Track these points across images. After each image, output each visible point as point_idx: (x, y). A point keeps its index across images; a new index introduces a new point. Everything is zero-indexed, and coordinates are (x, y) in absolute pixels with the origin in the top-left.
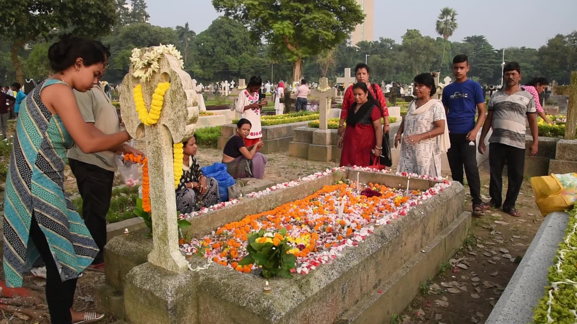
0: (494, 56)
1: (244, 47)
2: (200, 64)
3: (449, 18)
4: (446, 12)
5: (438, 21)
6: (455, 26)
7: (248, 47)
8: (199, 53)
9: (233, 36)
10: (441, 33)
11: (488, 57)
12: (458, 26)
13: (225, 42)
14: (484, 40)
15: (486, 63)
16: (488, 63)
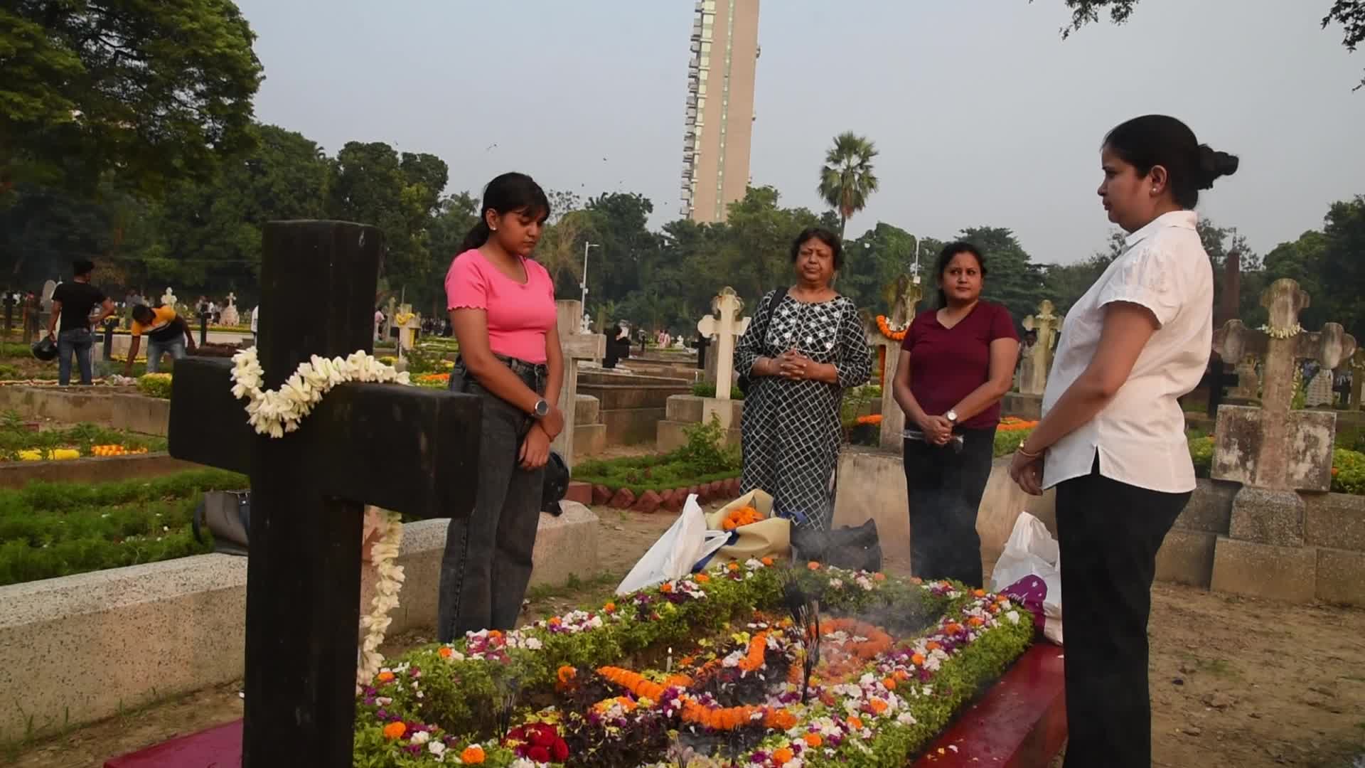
0: (1018, 279)
1: (296, 205)
2: (170, 242)
3: (855, 160)
4: (847, 145)
5: (827, 169)
6: (870, 182)
7: (306, 205)
8: (168, 211)
9: (264, 174)
10: (832, 200)
11: (1002, 279)
12: (880, 184)
13: (243, 187)
14: (1011, 240)
15: (995, 295)
16: (999, 296)
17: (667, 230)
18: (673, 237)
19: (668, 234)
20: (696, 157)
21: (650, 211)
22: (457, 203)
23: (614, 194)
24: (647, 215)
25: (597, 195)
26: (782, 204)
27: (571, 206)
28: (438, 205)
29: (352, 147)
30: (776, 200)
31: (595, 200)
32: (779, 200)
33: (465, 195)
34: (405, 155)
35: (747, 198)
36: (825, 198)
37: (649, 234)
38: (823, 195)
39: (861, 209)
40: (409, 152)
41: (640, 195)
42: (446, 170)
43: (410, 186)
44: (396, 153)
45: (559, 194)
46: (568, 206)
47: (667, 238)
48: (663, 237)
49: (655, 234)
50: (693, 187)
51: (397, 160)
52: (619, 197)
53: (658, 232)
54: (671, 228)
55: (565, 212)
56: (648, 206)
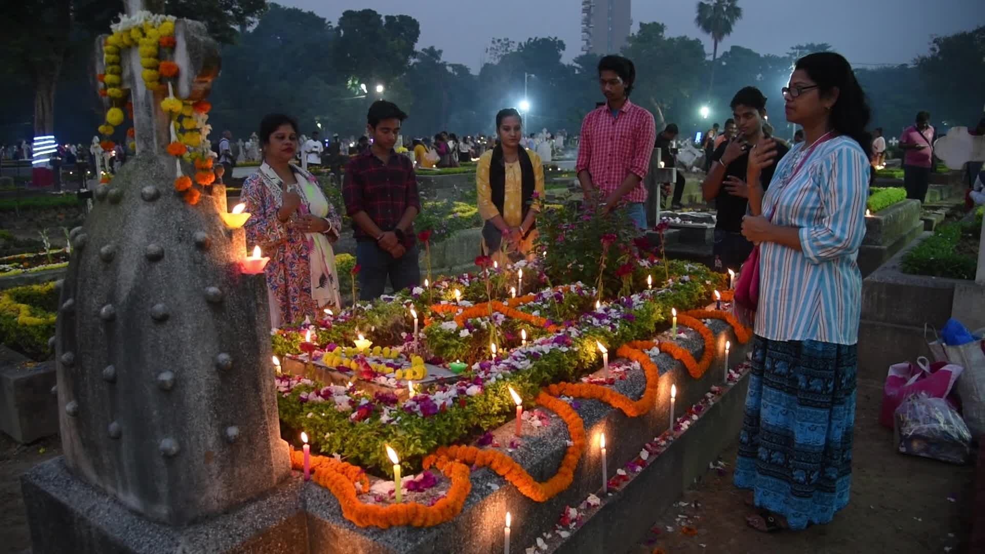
5: (701, 4)
6: (736, 12)
9: (291, 44)
10: (706, 28)
17: (577, 62)
18: (581, 67)
19: (577, 65)
20: (592, 8)
21: (564, 49)
22: (426, 54)
23: (536, 38)
24: (561, 52)
25: (524, 40)
26: (667, 35)
27: (509, 49)
28: (415, 54)
29: (348, 15)
30: (662, 31)
31: (523, 45)
32: (665, 32)
33: (432, 48)
34: (387, 17)
35: (640, 31)
36: (701, 27)
37: (563, 65)
38: (699, 25)
39: (729, 34)
40: (390, 15)
41: (556, 38)
42: (418, 26)
43: (392, 40)
44: (380, 16)
45: (499, 41)
46: (506, 50)
47: (578, 68)
48: (575, 67)
49: (568, 65)
50: (591, 30)
51: (381, 21)
52: (540, 40)
53: (570, 63)
54: (580, 60)
55: (504, 54)
56: (562, 45)
